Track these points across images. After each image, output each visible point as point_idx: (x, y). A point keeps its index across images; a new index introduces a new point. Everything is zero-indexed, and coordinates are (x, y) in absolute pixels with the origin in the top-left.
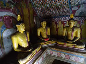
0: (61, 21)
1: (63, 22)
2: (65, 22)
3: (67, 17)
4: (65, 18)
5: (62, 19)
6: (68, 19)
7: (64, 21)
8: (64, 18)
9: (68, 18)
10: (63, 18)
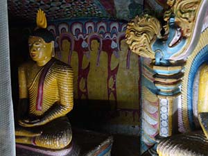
0: (70, 41)
1: (76, 42)
2: (84, 45)
3: (90, 25)
4: (84, 27)
5: (70, 29)
6: (96, 32)
7: (81, 40)
8: (78, 26)
9: (96, 25)
10: (75, 27)
